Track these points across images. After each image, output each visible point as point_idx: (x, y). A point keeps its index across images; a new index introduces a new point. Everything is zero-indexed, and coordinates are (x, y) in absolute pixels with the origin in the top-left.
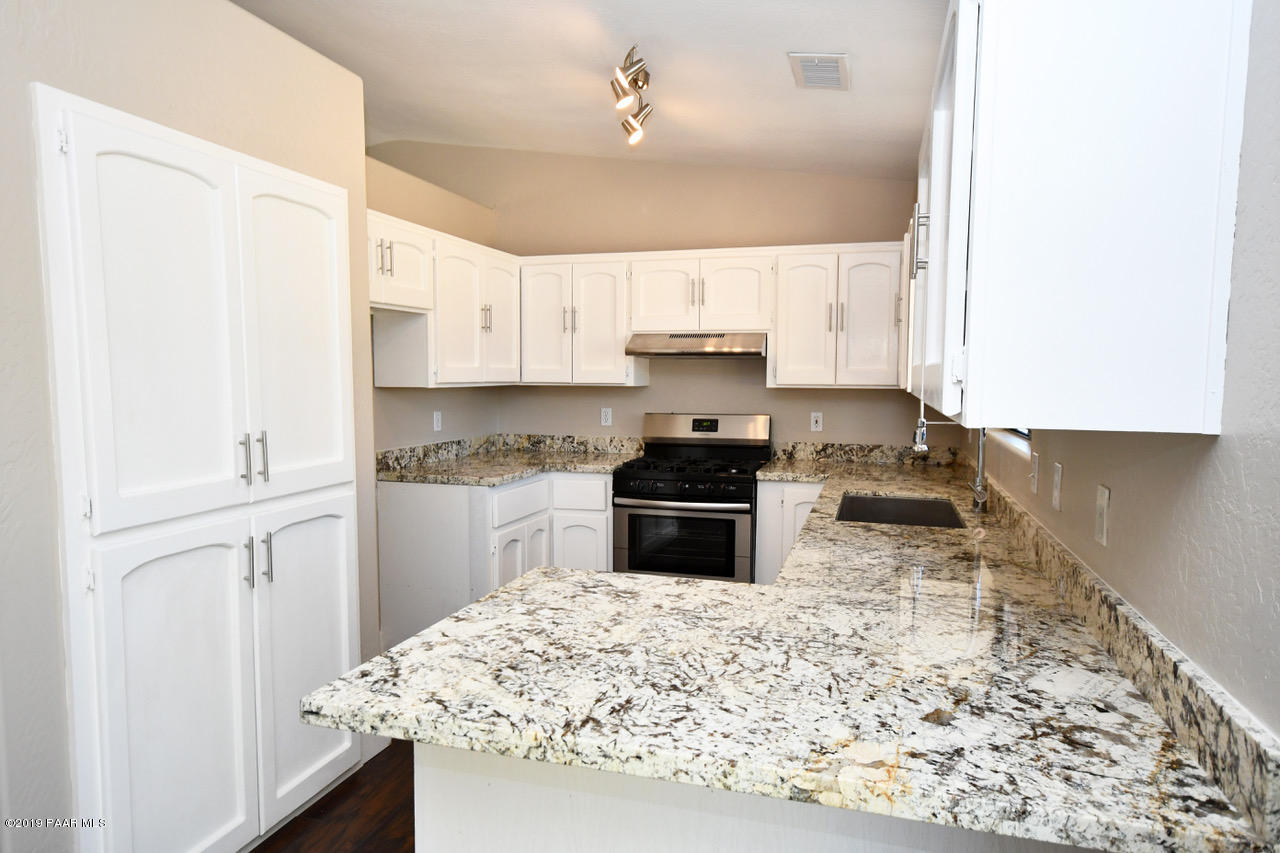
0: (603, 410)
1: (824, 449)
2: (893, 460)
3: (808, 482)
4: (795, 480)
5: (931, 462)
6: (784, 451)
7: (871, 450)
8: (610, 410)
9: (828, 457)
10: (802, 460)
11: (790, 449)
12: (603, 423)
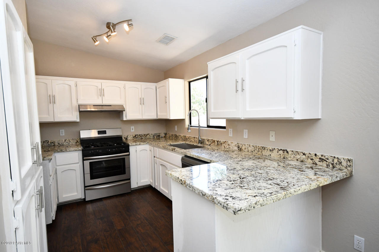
0: (61, 130)
1: (135, 136)
2: (152, 137)
3: (143, 144)
4: (140, 144)
5: (160, 137)
6: (124, 138)
7: (147, 135)
8: (63, 130)
9: (136, 138)
10: (130, 140)
11: (126, 137)
12: (61, 135)
